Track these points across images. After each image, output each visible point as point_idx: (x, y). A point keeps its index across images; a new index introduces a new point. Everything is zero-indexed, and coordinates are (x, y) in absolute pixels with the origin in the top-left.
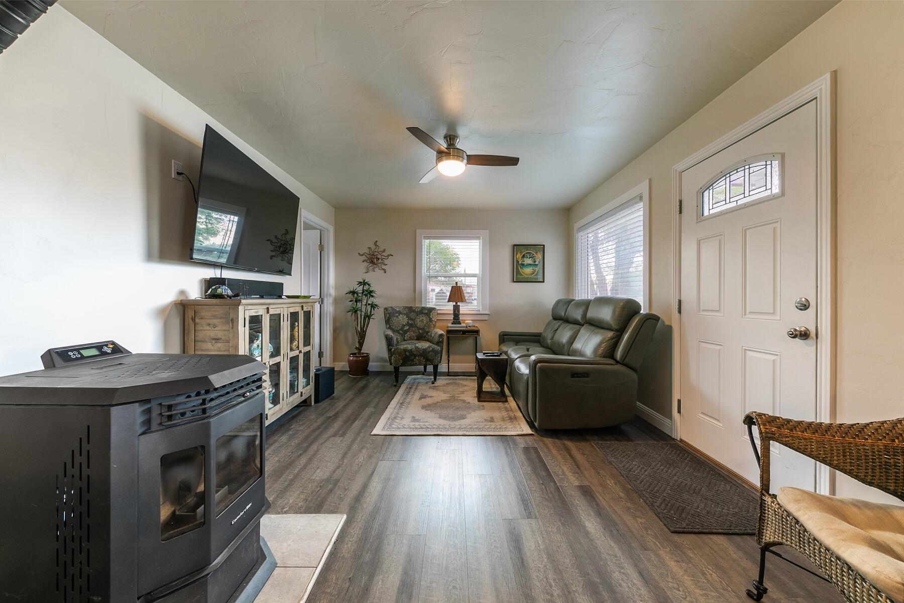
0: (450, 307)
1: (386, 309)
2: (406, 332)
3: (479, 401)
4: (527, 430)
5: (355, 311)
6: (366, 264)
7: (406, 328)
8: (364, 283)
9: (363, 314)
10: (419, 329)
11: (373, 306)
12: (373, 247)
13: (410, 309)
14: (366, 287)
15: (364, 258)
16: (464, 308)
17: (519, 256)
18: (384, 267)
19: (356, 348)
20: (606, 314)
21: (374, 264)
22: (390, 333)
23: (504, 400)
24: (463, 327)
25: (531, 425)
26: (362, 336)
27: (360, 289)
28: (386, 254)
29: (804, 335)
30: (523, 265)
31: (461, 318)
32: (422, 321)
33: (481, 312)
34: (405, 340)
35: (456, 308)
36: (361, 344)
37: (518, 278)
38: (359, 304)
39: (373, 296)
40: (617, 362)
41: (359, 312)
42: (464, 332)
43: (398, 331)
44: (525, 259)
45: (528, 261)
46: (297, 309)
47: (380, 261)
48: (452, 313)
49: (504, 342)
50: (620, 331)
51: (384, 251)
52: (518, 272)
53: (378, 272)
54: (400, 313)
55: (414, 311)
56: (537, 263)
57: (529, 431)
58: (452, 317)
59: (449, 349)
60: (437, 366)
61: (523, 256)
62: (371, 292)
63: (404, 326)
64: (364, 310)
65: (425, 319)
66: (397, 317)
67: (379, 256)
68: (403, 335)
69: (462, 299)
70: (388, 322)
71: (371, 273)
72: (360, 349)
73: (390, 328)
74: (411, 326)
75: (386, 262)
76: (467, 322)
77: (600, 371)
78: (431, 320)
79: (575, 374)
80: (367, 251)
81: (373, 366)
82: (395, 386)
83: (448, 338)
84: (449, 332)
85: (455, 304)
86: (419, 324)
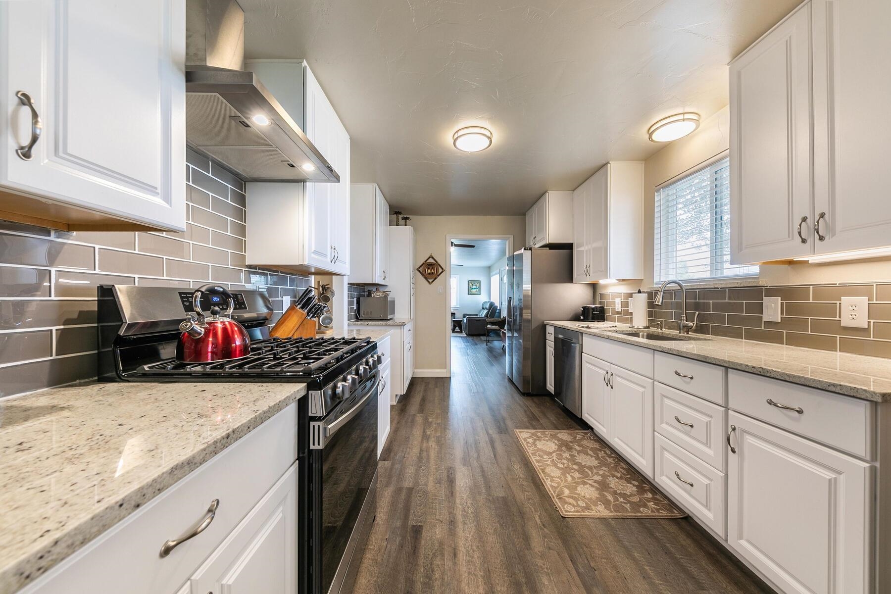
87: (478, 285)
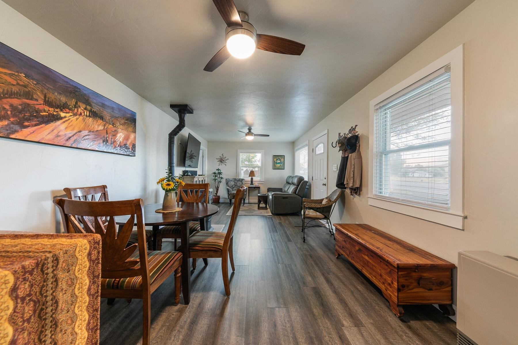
0: (250, 179)
1: (226, 179)
2: (234, 187)
3: (258, 209)
4: (271, 214)
5: (215, 180)
6: (219, 162)
7: (234, 186)
8: (218, 170)
9: (218, 181)
10: (238, 187)
11: (222, 178)
12: (222, 156)
13: (235, 179)
14: (219, 171)
15: (218, 160)
16: (255, 179)
17: (275, 159)
18: (225, 163)
19: (215, 194)
20: (295, 181)
21: (222, 162)
22: (228, 187)
23: (266, 209)
24: (254, 186)
25: (272, 213)
26: (217, 189)
27: (217, 172)
28: (226, 159)
29: (325, 185)
30: (277, 163)
31: (254, 183)
32: (239, 184)
33: (261, 181)
34: (233, 190)
35: (252, 179)
36: (217, 192)
37: (275, 168)
38: (217, 177)
39: (221, 174)
40: (296, 195)
41: (216, 180)
42: (255, 188)
43: (231, 187)
44: (277, 161)
45: (278, 161)
46: (203, 179)
47: (224, 161)
48: (250, 180)
49: (269, 191)
50: (298, 186)
51: (226, 157)
52: (275, 166)
53: (223, 165)
54: (231, 181)
55: (236, 180)
56: (282, 162)
57: (271, 215)
58: (250, 182)
59: (249, 194)
60: (245, 199)
61: (277, 160)
62: (221, 173)
63: (233, 185)
64: (218, 179)
65: (240, 183)
66: (230, 182)
67: (224, 160)
68: (232, 189)
69: (254, 176)
70: (227, 184)
71: (221, 166)
72: (216, 194)
73: (228, 186)
74: (236, 185)
75: (226, 161)
76: (256, 184)
77: (291, 197)
78: (242, 183)
79: (284, 198)
80: (219, 157)
81: (221, 200)
82: (230, 206)
83: (249, 190)
84: (249, 187)
85: (251, 177)
86: (238, 185)
87: (282, 160)
